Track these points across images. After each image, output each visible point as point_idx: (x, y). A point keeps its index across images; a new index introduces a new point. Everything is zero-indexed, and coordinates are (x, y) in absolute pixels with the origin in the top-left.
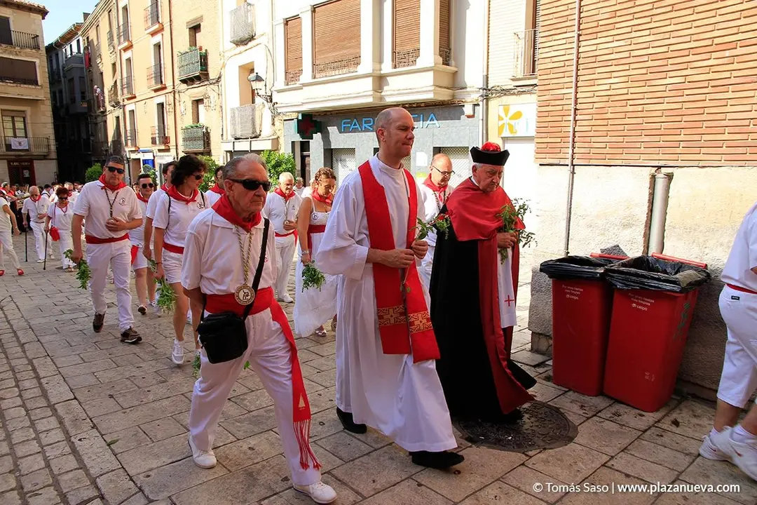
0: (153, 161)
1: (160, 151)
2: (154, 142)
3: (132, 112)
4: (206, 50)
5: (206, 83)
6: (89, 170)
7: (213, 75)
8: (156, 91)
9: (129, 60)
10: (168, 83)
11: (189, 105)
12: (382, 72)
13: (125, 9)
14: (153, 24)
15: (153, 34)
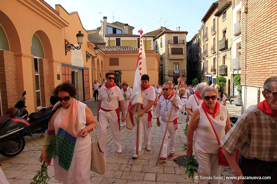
0: (212, 77)
1: (213, 74)
2: (212, 71)
3: (207, 61)
4: (227, 39)
5: (227, 50)
6: (194, 80)
7: (229, 47)
8: (213, 54)
9: (207, 44)
10: (216, 51)
11: (222, 58)
13: (207, 28)
14: (213, 32)
15: (213, 35)
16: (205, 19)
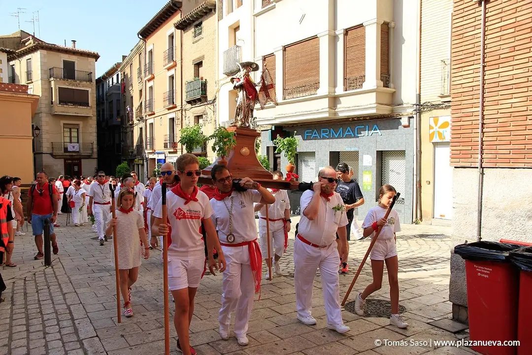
0: (165, 160)
1: (170, 153)
2: (166, 146)
3: (152, 124)
4: (206, 80)
5: (206, 103)
6: (119, 166)
7: (210, 97)
8: (169, 109)
9: (151, 88)
10: (178, 102)
11: (192, 120)
12: (336, 94)
13: (151, 52)
14: (169, 62)
15: (169, 69)
16: (146, 33)
